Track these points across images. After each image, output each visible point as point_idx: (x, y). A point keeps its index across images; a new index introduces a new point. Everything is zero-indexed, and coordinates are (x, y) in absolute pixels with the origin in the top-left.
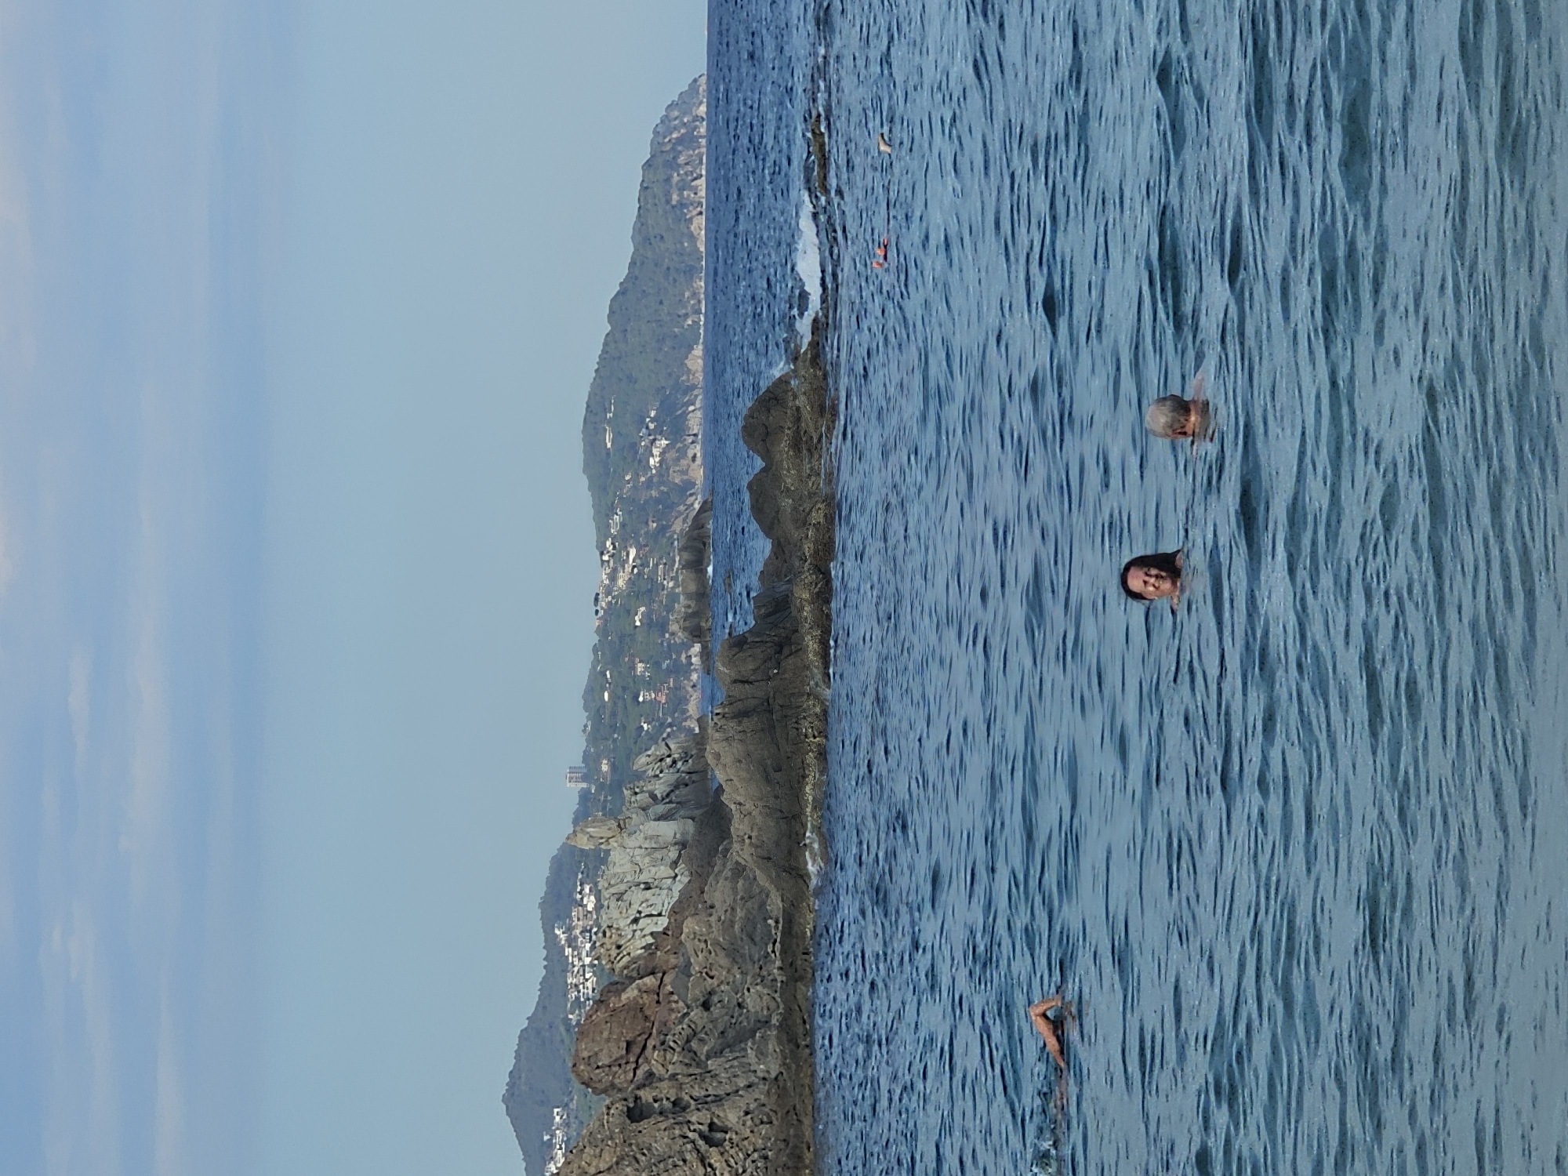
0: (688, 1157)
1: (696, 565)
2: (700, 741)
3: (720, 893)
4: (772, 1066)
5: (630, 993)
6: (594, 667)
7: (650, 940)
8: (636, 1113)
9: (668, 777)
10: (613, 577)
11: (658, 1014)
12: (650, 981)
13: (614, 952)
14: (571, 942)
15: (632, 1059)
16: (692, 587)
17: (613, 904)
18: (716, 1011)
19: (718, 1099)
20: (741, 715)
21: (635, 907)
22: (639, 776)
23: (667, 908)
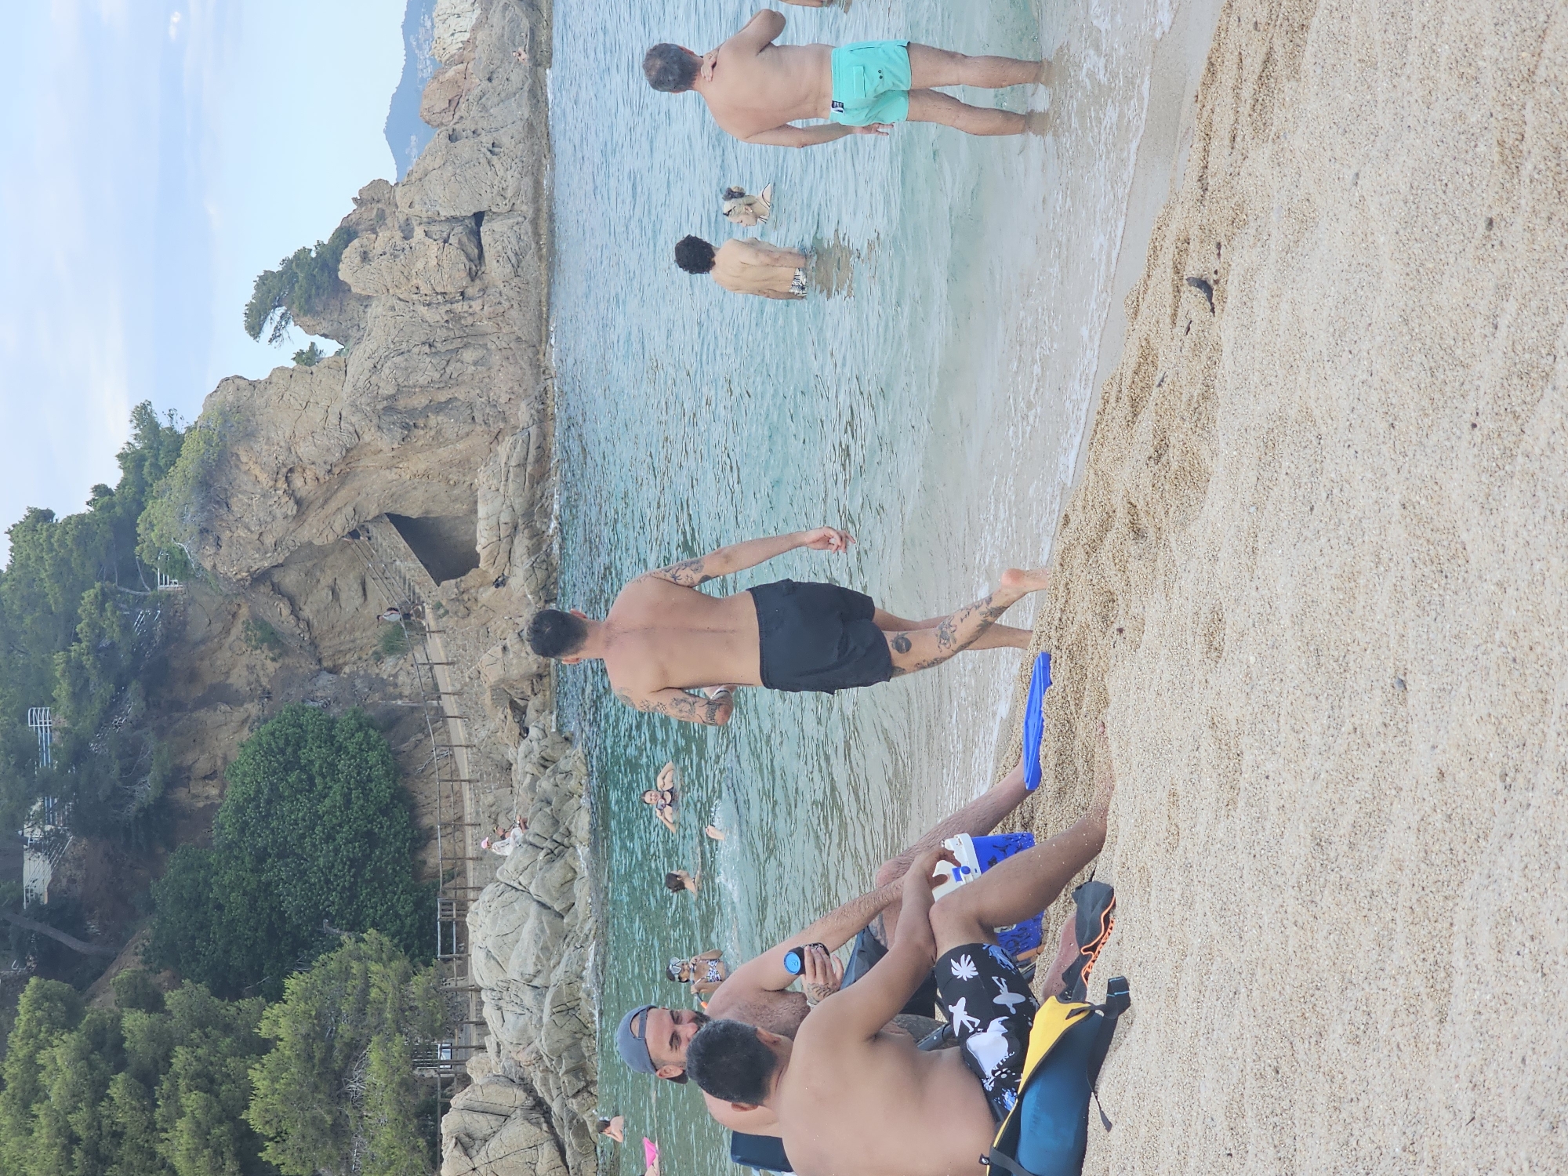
0: (481, 161)
3: (496, 18)
4: (526, 112)
5: (451, 73)
7: (461, 45)
8: (453, 138)
11: (466, 85)
12: (461, 67)
13: (442, 51)
14: (420, 47)
15: (452, 109)
17: (441, 25)
18: (495, 82)
19: (497, 130)
21: (453, 27)
23: (469, 28)
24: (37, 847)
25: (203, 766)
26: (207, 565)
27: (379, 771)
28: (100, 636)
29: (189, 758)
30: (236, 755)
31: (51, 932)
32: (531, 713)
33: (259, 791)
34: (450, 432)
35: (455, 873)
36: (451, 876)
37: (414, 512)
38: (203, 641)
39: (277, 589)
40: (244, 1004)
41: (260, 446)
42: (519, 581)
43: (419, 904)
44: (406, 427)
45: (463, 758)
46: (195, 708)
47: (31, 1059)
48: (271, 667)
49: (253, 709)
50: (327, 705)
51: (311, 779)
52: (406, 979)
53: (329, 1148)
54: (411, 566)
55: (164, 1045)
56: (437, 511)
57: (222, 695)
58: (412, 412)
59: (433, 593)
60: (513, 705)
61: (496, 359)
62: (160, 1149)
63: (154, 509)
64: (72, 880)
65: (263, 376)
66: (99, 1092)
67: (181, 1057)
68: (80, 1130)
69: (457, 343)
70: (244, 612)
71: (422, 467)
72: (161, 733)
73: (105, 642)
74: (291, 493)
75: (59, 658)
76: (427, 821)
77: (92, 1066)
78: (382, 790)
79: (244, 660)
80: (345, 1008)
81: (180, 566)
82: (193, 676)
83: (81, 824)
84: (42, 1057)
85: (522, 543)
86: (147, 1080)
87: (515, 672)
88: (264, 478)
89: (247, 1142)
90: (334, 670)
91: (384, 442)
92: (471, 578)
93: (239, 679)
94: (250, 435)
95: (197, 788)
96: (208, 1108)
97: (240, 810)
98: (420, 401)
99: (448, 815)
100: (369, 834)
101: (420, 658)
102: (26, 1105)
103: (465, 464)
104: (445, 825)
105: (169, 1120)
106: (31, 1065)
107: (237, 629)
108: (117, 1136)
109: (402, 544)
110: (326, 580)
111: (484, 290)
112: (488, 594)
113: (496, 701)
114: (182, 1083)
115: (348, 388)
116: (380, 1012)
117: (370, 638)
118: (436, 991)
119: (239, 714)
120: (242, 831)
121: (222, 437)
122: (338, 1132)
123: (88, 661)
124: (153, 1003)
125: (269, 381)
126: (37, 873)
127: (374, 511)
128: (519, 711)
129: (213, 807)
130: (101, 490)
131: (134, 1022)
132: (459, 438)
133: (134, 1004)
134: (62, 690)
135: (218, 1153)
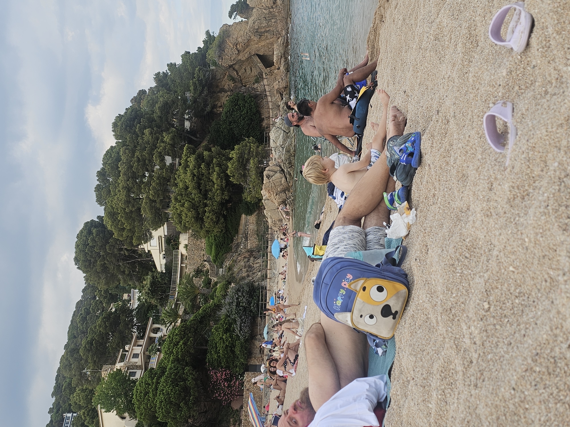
24: (187, 119)
25: (219, 105)
26: (220, 63)
27: (253, 106)
28: (199, 78)
29: (217, 103)
30: (225, 102)
31: (190, 136)
32: (284, 95)
33: (230, 110)
34: (269, 37)
35: (268, 127)
36: (267, 128)
37: (261, 54)
38: (219, 79)
39: (234, 69)
40: (227, 151)
41: (231, 39)
42: (282, 68)
43: (261, 133)
44: (260, 35)
45: (270, 104)
46: (218, 93)
47: (186, 159)
48: (233, 85)
49: (229, 93)
50: (243, 93)
51: (240, 107)
52: (258, 147)
53: (243, 179)
54: (261, 65)
55: (211, 158)
56: (266, 53)
57: (223, 90)
58: (261, 32)
59: (265, 70)
60: (280, 93)
61: (279, 21)
62: (211, 178)
63: (209, 51)
64: (194, 126)
65: (232, 24)
66: (199, 166)
67: (215, 160)
68: (195, 173)
69: (271, 18)
70: (227, 73)
71: (263, 44)
72: (211, 98)
73: (200, 79)
74: (237, 49)
75: (191, 81)
76: (263, 117)
77: (198, 161)
78: (254, 110)
79: (227, 83)
80: (246, 152)
81: (215, 64)
82: (217, 86)
83: (195, 115)
84: (188, 159)
85: (283, 60)
86: (208, 165)
87: (281, 87)
88: (231, 45)
89: (227, 177)
90: (245, 86)
91: (256, 39)
92: (273, 67)
93: (226, 87)
94: (229, 36)
95: (218, 109)
96: (220, 170)
97: (226, 113)
98: (263, 30)
99: (267, 116)
100: (251, 119)
101: (262, 84)
102: (185, 169)
103: (272, 44)
104: (266, 118)
105: (212, 172)
106: (186, 161)
107: (226, 77)
108: (203, 175)
109: (259, 60)
110: (244, 68)
111: (276, 6)
112: (276, 71)
113: (277, 93)
114: (215, 165)
115: (248, 27)
116: (253, 153)
117: (253, 80)
118: (263, 150)
119: (226, 94)
120: (227, 118)
121: (223, 37)
122: (245, 176)
123: (197, 82)
124: (210, 150)
125: (233, 25)
126: (187, 124)
127: (253, 53)
128: (282, 95)
129: (221, 113)
130: (199, 48)
131: (206, 153)
132: (271, 38)
133: (206, 150)
134: (192, 88)
135: (222, 179)
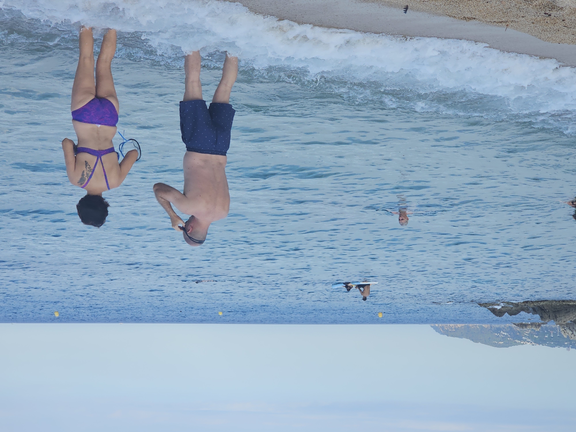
1: (526, 325)
2: (561, 325)
6: (547, 345)
9: (568, 331)
10: (529, 342)
16: (530, 326)
20: (556, 317)
22: (568, 337)
